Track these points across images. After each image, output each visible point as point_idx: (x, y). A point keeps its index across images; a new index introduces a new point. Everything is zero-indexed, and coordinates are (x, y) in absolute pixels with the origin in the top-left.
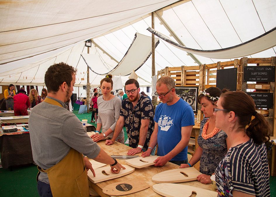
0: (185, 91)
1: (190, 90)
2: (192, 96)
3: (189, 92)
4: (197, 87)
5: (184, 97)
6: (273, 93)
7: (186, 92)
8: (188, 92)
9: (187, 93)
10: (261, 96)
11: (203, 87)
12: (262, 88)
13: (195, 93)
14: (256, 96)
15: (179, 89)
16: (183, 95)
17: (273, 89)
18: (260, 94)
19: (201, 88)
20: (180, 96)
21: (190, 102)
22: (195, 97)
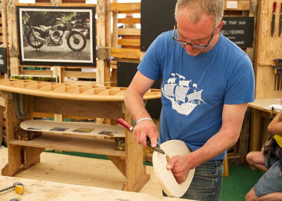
0: (63, 18)
1: (75, 15)
2: (82, 30)
3: (73, 19)
4: (93, 8)
5: (61, 32)
6: (253, 18)
7: (65, 19)
8: (70, 19)
9: (69, 21)
10: (235, 23)
11: (106, 7)
12: (238, 6)
13: (89, 22)
14: (228, 23)
15: (48, 12)
16: (60, 28)
17: (254, 9)
18: (233, 19)
19: (101, 9)
20: (51, 29)
21: (77, 42)
22: (89, 31)
